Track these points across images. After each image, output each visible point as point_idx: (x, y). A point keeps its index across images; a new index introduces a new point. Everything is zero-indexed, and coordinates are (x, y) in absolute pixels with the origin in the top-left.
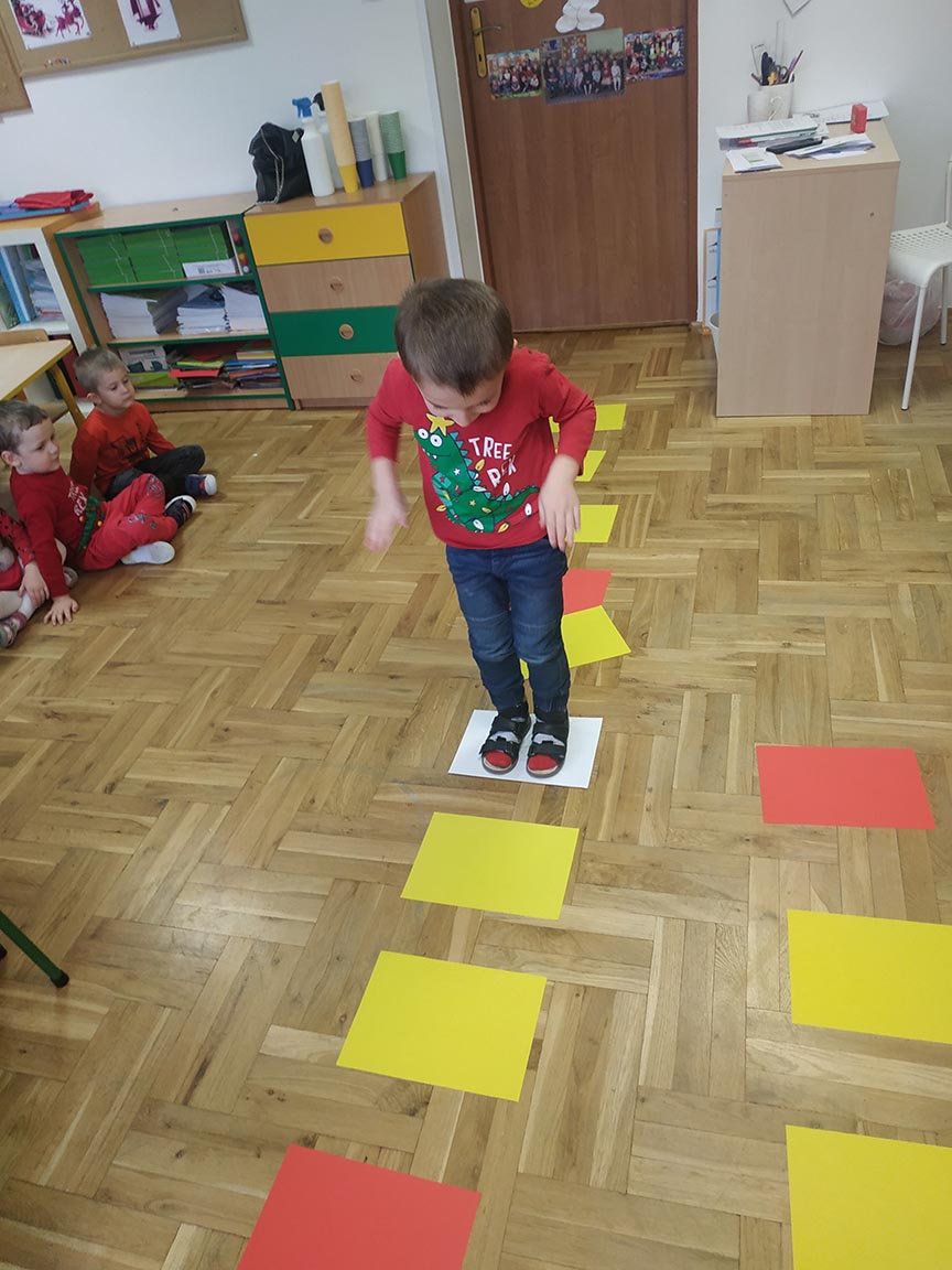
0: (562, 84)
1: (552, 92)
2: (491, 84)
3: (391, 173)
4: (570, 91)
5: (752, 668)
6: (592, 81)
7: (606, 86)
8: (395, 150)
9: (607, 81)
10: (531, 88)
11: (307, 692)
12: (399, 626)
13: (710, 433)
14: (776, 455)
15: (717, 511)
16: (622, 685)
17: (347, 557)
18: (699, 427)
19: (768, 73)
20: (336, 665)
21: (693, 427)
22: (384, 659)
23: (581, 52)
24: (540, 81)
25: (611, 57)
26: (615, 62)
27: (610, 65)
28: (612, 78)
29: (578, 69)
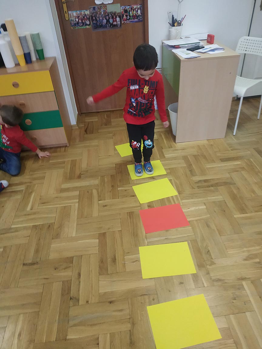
0: (98, 23)
2: (71, 23)
3: (38, 57)
6: (110, 23)
8: (39, 48)
11: (71, 323)
12: (100, 268)
13: (177, 150)
14: (205, 157)
15: (200, 184)
16: (215, 283)
17: (59, 229)
18: (172, 147)
19: (174, 23)
20: (79, 300)
21: (170, 148)
22: (102, 291)
23: (105, 12)
24: (90, 23)
25: (116, 14)
26: (118, 16)
27: (116, 17)
28: (117, 22)
29: (104, 18)
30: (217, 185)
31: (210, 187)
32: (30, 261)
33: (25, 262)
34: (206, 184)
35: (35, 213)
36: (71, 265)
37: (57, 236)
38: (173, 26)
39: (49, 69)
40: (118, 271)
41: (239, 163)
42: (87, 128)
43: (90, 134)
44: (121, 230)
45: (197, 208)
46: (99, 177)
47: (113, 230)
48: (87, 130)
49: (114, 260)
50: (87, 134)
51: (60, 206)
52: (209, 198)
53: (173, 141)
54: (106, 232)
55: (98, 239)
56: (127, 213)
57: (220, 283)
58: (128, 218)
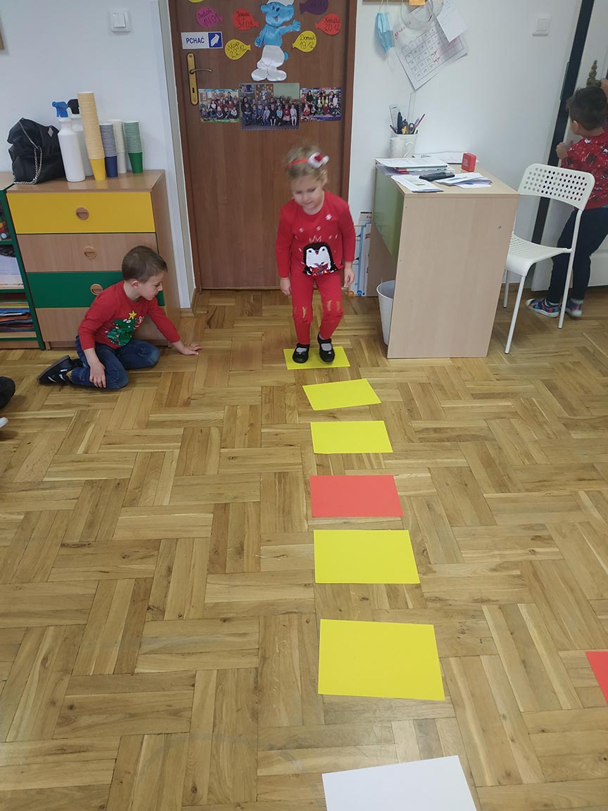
0: (254, 116)
1: (247, 121)
2: (201, 110)
3: (130, 168)
5: (519, 577)
6: (276, 117)
8: (136, 151)
10: (231, 116)
11: (145, 648)
12: (211, 562)
13: (388, 371)
14: (441, 388)
15: (424, 435)
16: (430, 604)
17: (137, 491)
18: (378, 366)
19: (401, 126)
20: (164, 612)
21: (374, 366)
22: (209, 600)
23: (269, 96)
24: (238, 113)
25: (291, 102)
26: (293, 106)
27: (290, 108)
28: (291, 117)
29: (266, 107)
30: (459, 438)
31: (443, 441)
32: (76, 541)
33: (67, 541)
34: (437, 435)
35: (92, 460)
36: (156, 553)
37: (133, 502)
38: (400, 132)
39: (151, 191)
40: (245, 570)
41: (510, 404)
42: (211, 318)
43: (216, 328)
44: (259, 502)
45: (413, 475)
46: (227, 407)
47: (245, 501)
48: (211, 321)
49: (240, 551)
50: (210, 327)
51: (144, 451)
52: (439, 460)
53: (381, 354)
54: (229, 504)
55: (212, 513)
56: (275, 473)
57: (438, 605)
58: (275, 484)
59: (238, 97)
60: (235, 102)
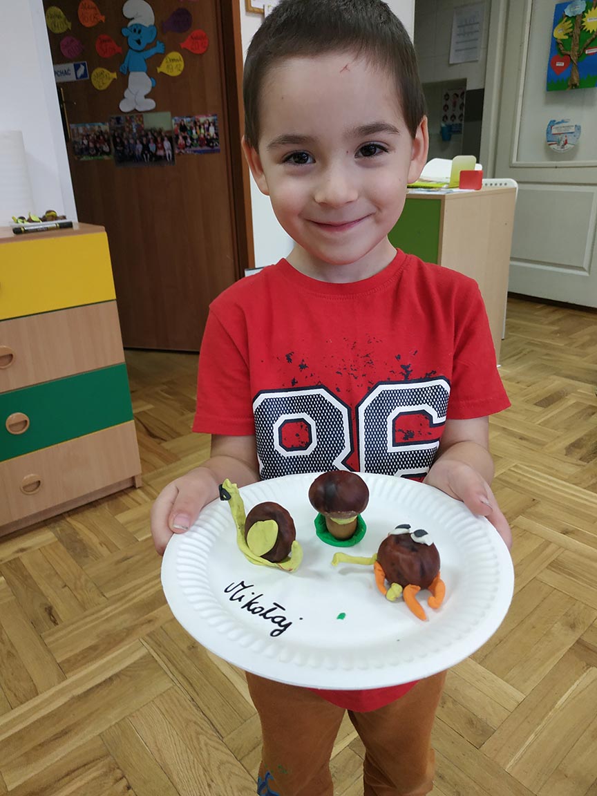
0: (127, 152)
1: (120, 157)
2: (74, 147)
4: (133, 158)
6: (149, 151)
7: (160, 157)
9: (161, 153)
10: (104, 153)
23: (139, 128)
24: (110, 149)
25: (163, 134)
26: (166, 138)
27: (163, 140)
28: (165, 151)
29: (138, 142)
59: (108, 130)
60: (106, 136)
